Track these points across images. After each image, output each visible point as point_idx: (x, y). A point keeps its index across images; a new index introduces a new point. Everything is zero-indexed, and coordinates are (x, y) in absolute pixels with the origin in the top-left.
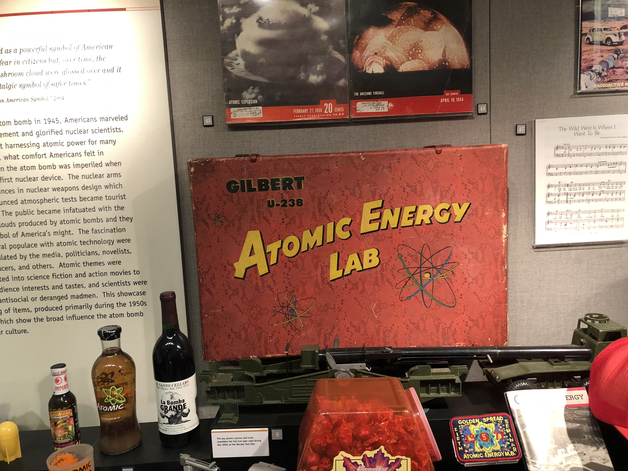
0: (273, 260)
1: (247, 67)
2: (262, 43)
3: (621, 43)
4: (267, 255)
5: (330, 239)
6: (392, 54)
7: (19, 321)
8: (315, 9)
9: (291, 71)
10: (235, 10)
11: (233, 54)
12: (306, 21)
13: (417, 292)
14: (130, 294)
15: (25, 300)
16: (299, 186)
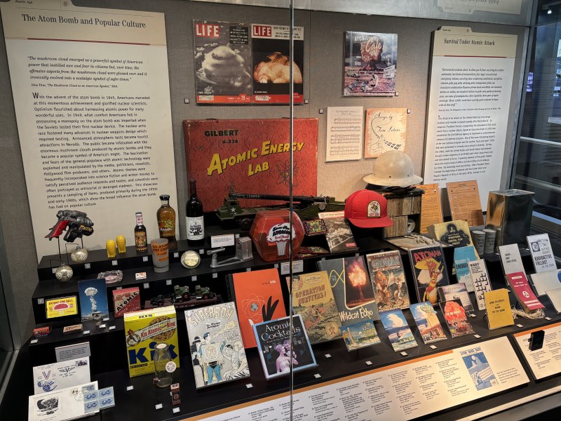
0: (224, 167)
1: (207, 76)
2: (215, 66)
3: (359, 77)
4: (222, 165)
5: (249, 158)
6: (270, 75)
7: (92, 199)
8: (238, 52)
9: (227, 80)
10: (202, 49)
11: (200, 70)
12: (233, 57)
13: (283, 180)
14: (149, 185)
15: (95, 188)
16: (236, 134)
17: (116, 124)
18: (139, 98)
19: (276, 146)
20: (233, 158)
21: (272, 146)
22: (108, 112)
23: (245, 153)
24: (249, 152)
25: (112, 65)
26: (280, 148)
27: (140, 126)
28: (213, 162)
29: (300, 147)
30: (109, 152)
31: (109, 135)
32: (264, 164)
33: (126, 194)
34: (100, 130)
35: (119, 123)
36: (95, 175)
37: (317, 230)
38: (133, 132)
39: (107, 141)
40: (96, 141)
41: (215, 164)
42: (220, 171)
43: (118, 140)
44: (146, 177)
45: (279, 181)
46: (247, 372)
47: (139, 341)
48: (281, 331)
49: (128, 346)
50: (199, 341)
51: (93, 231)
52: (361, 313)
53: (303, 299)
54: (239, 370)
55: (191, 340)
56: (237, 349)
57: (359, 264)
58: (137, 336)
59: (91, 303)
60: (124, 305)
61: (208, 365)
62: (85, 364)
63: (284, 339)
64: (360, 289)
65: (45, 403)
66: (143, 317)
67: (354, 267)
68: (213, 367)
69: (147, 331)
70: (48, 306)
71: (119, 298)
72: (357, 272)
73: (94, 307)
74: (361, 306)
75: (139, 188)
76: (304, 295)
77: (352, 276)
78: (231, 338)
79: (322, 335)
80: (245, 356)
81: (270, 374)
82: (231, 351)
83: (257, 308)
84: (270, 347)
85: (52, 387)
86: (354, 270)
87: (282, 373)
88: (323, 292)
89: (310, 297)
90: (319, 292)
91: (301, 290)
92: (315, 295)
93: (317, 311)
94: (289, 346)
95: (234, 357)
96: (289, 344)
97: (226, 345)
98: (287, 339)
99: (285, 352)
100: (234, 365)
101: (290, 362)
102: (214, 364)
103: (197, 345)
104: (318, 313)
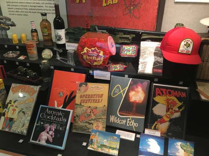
7: (26, 12)
15: (27, 6)
42: (84, 1)
44: (50, 2)
45: (125, 13)
46: (25, 132)
48: (54, 116)
50: (11, 103)
53: (84, 100)
54: (22, 128)
56: (26, 116)
57: (142, 87)
63: (53, 122)
67: (137, 87)
75: (47, 8)
76: (86, 97)
77: (132, 94)
78: (27, 108)
79: (89, 129)
81: (32, 139)
82: (23, 115)
84: (42, 123)
86: (136, 90)
87: (39, 143)
88: (101, 99)
89: (89, 100)
90: (97, 98)
91: (85, 94)
92: (94, 100)
93: (91, 111)
94: (53, 128)
95: (23, 119)
96: (54, 127)
97: (22, 111)
98: (55, 123)
99: (48, 131)
100: (20, 124)
101: (48, 138)
102: (11, 120)
103: (9, 105)
104: (92, 113)
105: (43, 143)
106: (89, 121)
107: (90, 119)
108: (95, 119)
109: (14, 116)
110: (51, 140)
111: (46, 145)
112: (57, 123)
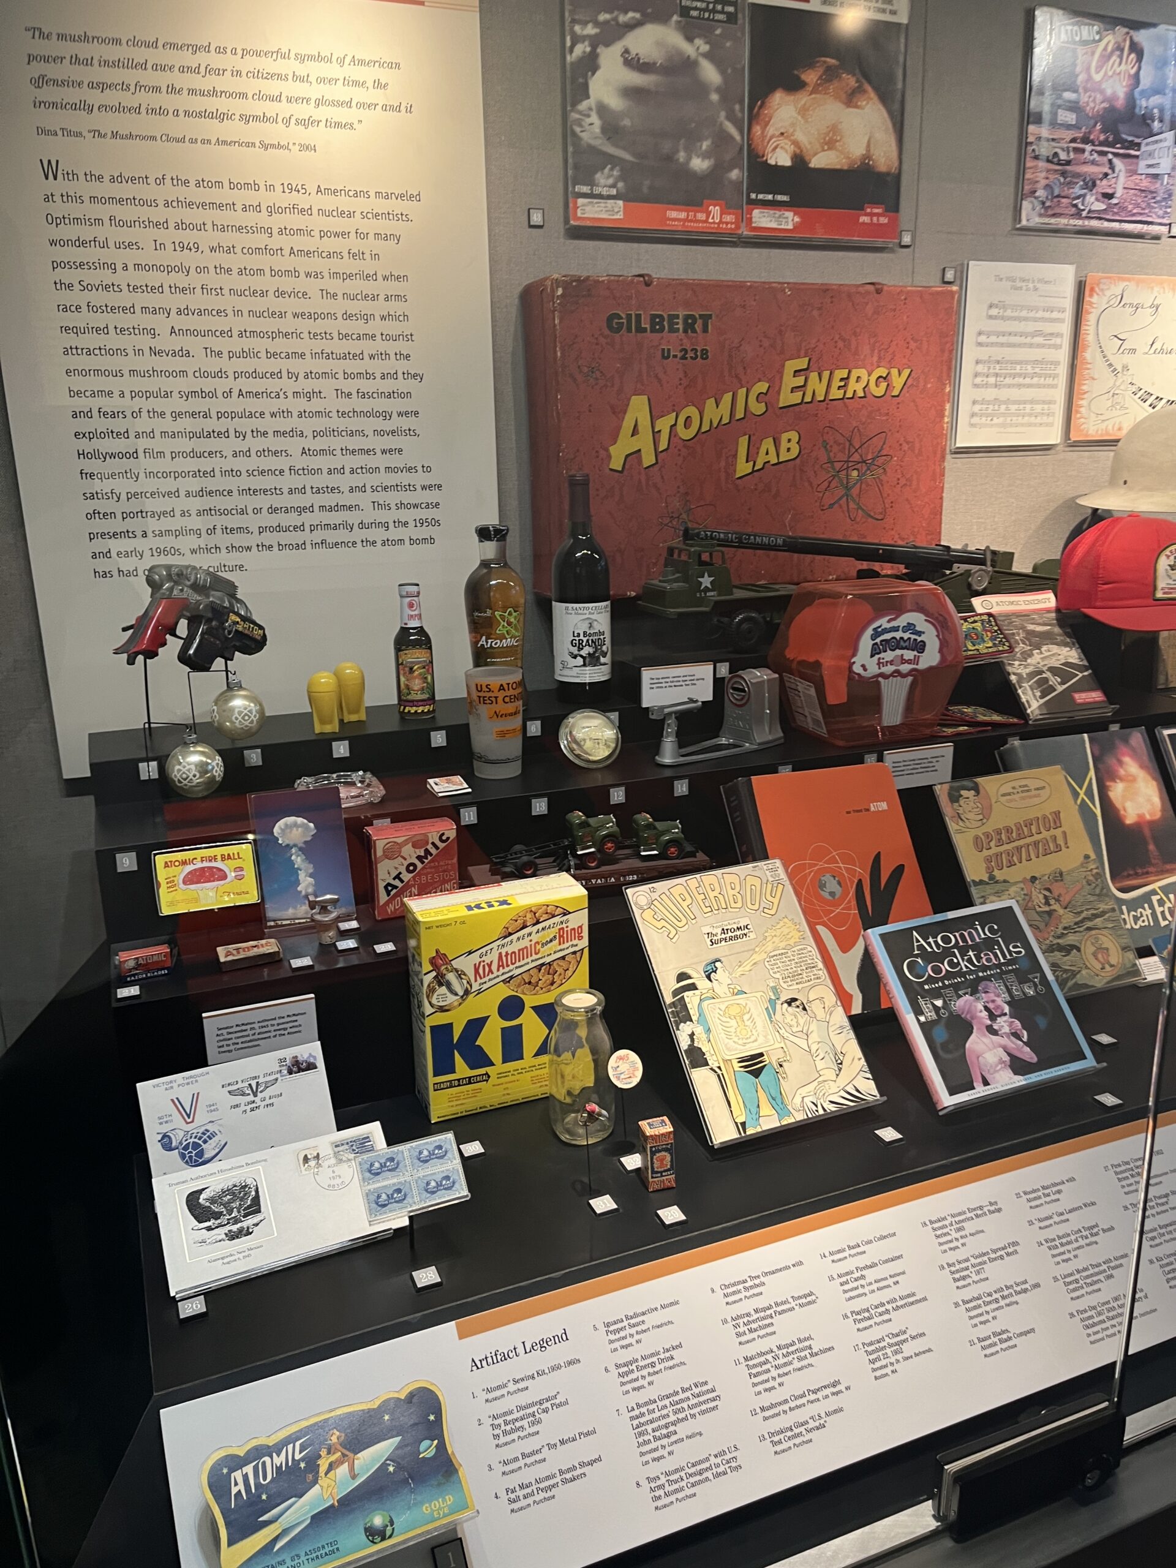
0: (663, 446)
1: (604, 130)
2: (632, 93)
3: (1068, 163)
4: (656, 434)
5: (739, 414)
6: (800, 136)
7: (232, 548)
8: (705, 48)
9: (666, 146)
10: (590, 30)
11: (583, 106)
12: (688, 65)
13: (840, 499)
14: (416, 506)
15: (243, 512)
16: (705, 330)
17: (313, 286)
18: (387, 197)
19: (826, 374)
20: (692, 411)
21: (814, 376)
22: (286, 242)
23: (728, 397)
24: (742, 392)
25: (301, 70)
26: (836, 383)
27: (387, 298)
28: (628, 424)
29: (898, 382)
30: (289, 385)
31: (288, 324)
32: (785, 437)
33: (342, 535)
34: (259, 304)
35: (319, 284)
36: (241, 464)
37: (983, 647)
38: (367, 318)
39: (281, 345)
40: (247, 343)
41: (635, 432)
42: (648, 459)
43: (318, 345)
44: (405, 478)
45: (827, 501)
46: (869, 1089)
47: (467, 992)
48: (963, 953)
49: (428, 1010)
50: (693, 987)
51: (264, 637)
52: (1159, 910)
53: (998, 855)
54: (843, 1080)
55: (667, 986)
56: (821, 1014)
57: (1135, 755)
58: (460, 974)
59: (295, 871)
60: (406, 877)
61: (737, 1066)
62: (311, 1066)
63: (980, 980)
64: (1147, 832)
65: (212, 1200)
66: (478, 906)
67: (1120, 763)
68: (756, 1073)
69: (494, 957)
70: (162, 874)
71: (392, 853)
72: (1131, 779)
73: (306, 883)
74: (1155, 886)
75: (382, 516)
76: (1000, 843)
77: (1117, 791)
78: (795, 976)
79: (1074, 974)
80: (852, 1035)
81: (952, 1092)
82: (803, 1018)
83: (838, 890)
84: (939, 1003)
85: (209, 1150)
86: (1122, 772)
87: (990, 1090)
88: (1058, 832)
89: (1019, 849)
90: (1045, 834)
91: (990, 827)
92: (1036, 844)
93: (1047, 894)
94: (999, 1001)
95: (814, 1037)
96: (998, 996)
97: (784, 998)
98: (987, 978)
99: (989, 1022)
100: (820, 1065)
101: (1009, 1054)
102: (754, 1065)
103: (687, 1000)
104: (1052, 902)
105: (1006, 1081)
106: (1059, 937)
107: (1060, 931)
108: (1076, 924)
109: (761, 1039)
110: (1028, 1054)
111: (1024, 1083)
112: (999, 976)
